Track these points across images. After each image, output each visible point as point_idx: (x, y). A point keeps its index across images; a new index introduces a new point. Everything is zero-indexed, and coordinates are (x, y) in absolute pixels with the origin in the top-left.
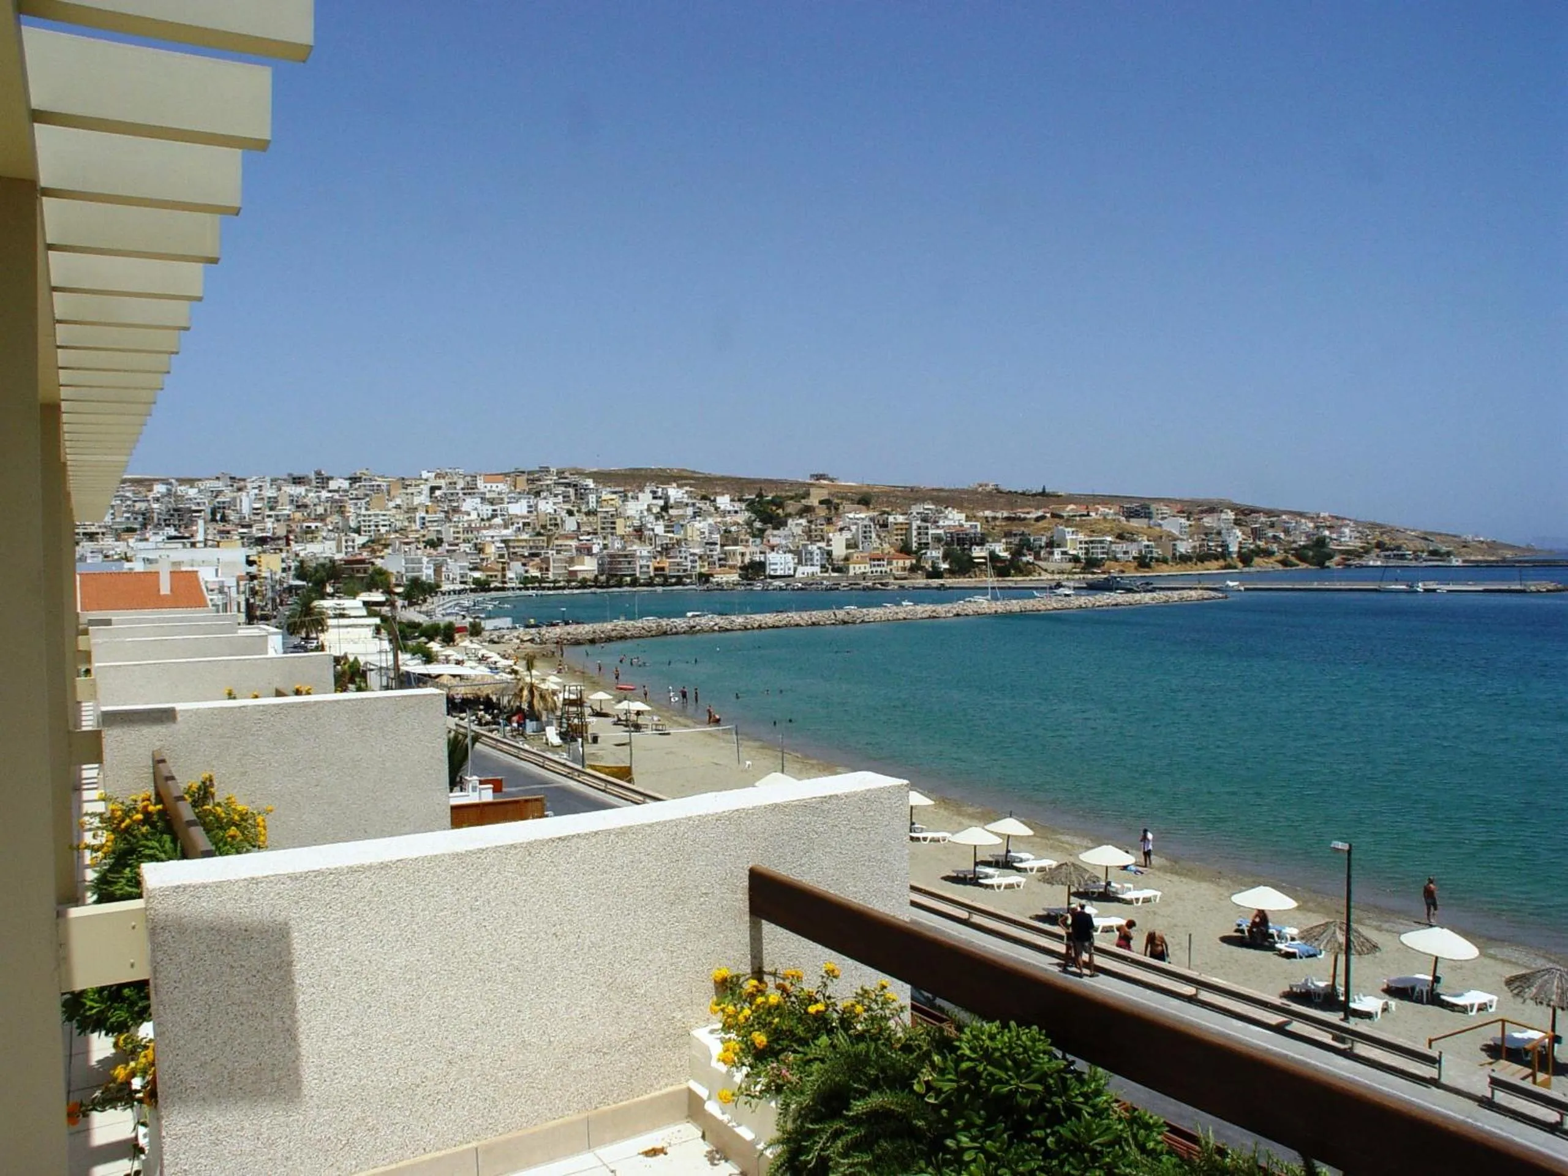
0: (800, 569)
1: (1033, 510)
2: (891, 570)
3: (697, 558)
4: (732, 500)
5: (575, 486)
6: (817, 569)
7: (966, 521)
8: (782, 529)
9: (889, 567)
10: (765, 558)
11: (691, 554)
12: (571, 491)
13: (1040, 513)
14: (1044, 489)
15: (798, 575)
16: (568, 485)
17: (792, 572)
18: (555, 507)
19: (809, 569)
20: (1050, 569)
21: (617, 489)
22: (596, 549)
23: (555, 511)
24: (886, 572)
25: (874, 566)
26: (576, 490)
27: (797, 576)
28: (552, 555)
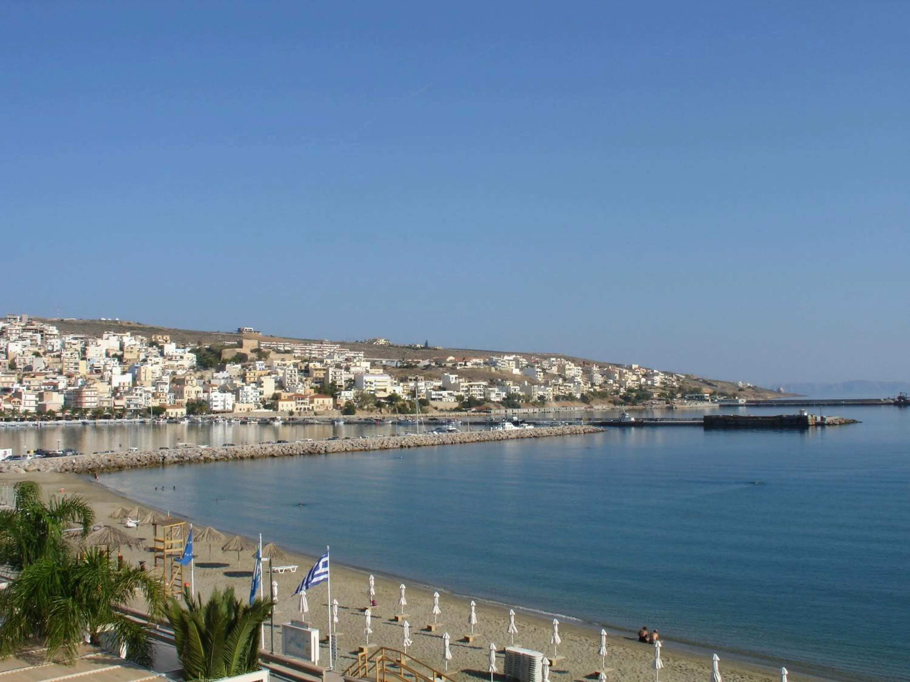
0: (238, 406)
1: (421, 360)
2: (313, 407)
3: (150, 395)
4: (178, 348)
5: (41, 331)
6: (252, 406)
7: (371, 368)
8: (221, 372)
9: (311, 405)
10: (208, 396)
11: (145, 392)
12: (39, 336)
13: (426, 362)
14: (426, 344)
15: (237, 410)
16: (36, 331)
17: (230, 408)
18: (24, 349)
19: (245, 406)
20: (440, 407)
21: (79, 336)
22: (61, 386)
23: (23, 352)
24: (308, 408)
25: (299, 403)
26: (42, 335)
27: (235, 412)
28: (24, 390)
